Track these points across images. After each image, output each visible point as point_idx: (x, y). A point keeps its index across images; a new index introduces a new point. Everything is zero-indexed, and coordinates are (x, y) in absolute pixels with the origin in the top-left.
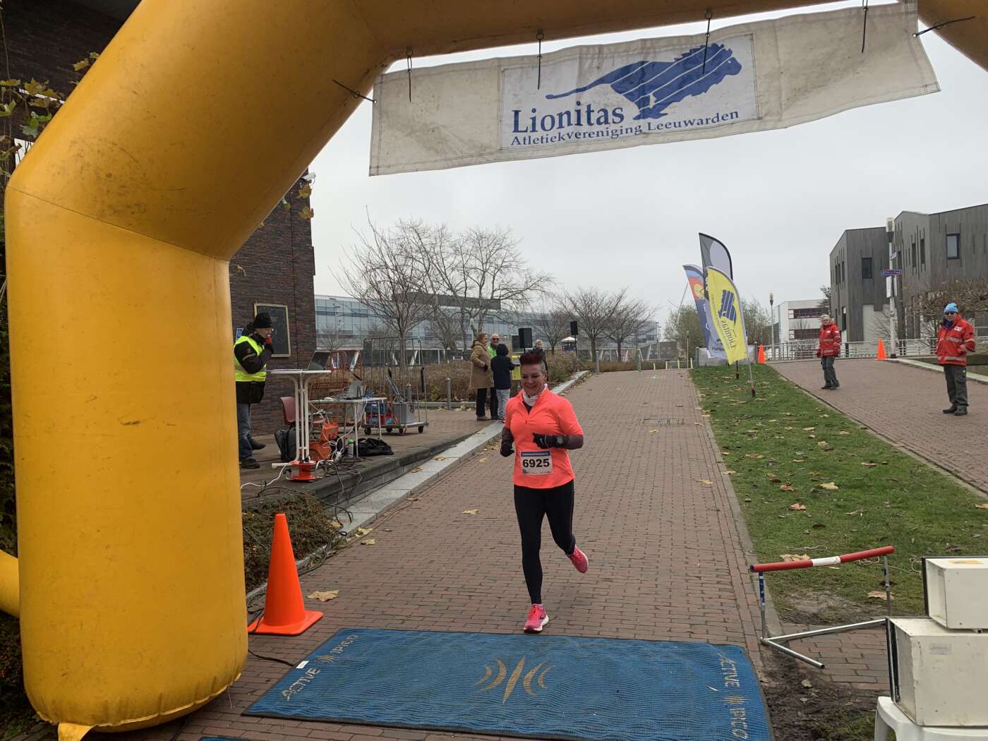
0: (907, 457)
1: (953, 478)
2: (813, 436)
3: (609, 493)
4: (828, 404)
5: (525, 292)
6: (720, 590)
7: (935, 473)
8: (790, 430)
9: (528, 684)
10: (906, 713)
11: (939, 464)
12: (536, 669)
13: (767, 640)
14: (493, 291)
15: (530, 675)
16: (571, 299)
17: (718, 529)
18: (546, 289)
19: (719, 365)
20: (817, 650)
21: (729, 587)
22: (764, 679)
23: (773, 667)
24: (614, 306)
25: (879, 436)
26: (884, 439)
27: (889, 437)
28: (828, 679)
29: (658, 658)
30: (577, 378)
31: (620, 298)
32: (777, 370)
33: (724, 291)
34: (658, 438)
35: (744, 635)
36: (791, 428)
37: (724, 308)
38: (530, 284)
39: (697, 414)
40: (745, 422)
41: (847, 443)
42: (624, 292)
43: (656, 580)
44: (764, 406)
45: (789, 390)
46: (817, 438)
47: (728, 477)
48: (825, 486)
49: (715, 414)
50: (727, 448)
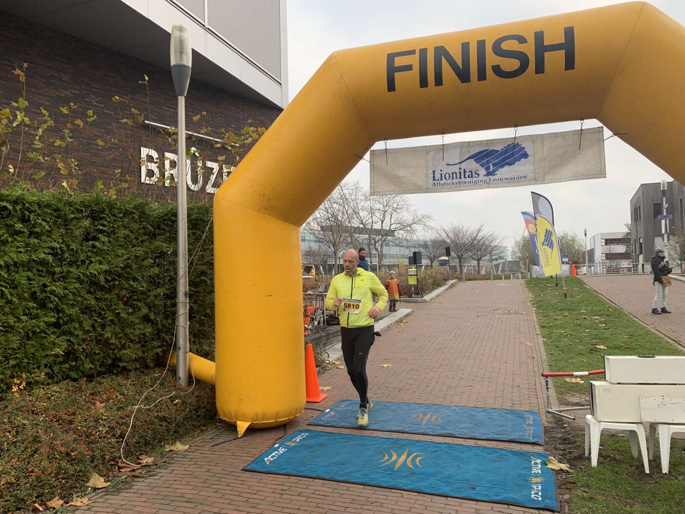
0: (654, 333)
1: (677, 345)
2: (597, 321)
3: (472, 348)
4: (613, 303)
5: (412, 226)
6: (529, 391)
7: (667, 342)
8: (585, 318)
9: (434, 420)
10: (596, 419)
11: (672, 338)
12: (437, 416)
13: (550, 410)
14: (391, 225)
15: (434, 417)
16: (444, 231)
17: (532, 366)
18: (427, 223)
20: (574, 415)
21: (535, 390)
22: (545, 423)
23: (552, 420)
24: (474, 235)
25: (640, 322)
26: (643, 324)
27: (646, 323)
28: (577, 425)
29: (496, 414)
30: (450, 284)
31: (479, 231)
32: (584, 281)
33: (546, 230)
34: (502, 320)
35: (539, 408)
36: (586, 316)
37: (546, 240)
38: (416, 220)
39: (528, 308)
40: (558, 313)
41: (618, 325)
42: (482, 226)
43: (496, 387)
44: (571, 304)
45: (590, 293)
46: (601, 322)
47: (542, 342)
48: (599, 347)
49: (538, 308)
50: (543, 327)
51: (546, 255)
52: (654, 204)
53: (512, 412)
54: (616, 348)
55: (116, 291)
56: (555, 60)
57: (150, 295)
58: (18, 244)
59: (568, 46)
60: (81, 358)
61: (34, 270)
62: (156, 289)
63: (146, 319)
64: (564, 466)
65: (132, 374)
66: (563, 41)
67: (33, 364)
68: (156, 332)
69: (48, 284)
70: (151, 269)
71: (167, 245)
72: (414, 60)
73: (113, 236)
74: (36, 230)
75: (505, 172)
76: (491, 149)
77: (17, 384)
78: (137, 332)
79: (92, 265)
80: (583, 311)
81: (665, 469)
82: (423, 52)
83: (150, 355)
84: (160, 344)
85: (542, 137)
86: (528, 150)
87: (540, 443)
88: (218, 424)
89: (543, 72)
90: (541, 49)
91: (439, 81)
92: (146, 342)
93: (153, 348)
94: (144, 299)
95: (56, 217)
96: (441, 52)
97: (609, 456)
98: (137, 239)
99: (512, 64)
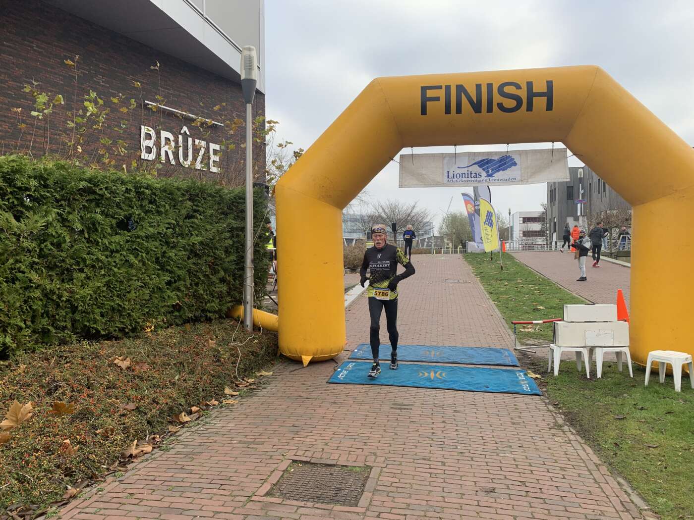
0: (578, 298)
2: (533, 289)
3: (441, 309)
4: (542, 275)
6: (498, 337)
8: (522, 287)
10: (557, 346)
13: (516, 348)
15: (438, 353)
16: (381, 207)
17: (493, 321)
19: (480, 252)
20: (534, 350)
22: (516, 355)
23: (520, 354)
25: (566, 290)
26: (568, 291)
28: (537, 356)
29: (480, 351)
32: (514, 256)
33: (488, 211)
34: (456, 288)
35: (509, 347)
36: (523, 285)
37: (487, 220)
39: (473, 278)
40: (499, 282)
41: (550, 292)
42: (416, 204)
43: (472, 334)
44: (508, 275)
45: (521, 267)
46: (536, 290)
47: (494, 305)
48: (539, 308)
49: (482, 278)
50: (491, 293)
51: (487, 233)
52: (568, 187)
53: (491, 349)
54: (552, 308)
55: (204, 258)
56: (540, 103)
57: (225, 261)
58: (151, 220)
59: (549, 94)
60: (184, 308)
61: (158, 240)
62: (229, 256)
63: (223, 280)
64: (538, 376)
65: (213, 321)
66: (546, 91)
67: (156, 312)
68: (228, 290)
69: (167, 251)
70: (226, 241)
71: (236, 222)
72: (441, 93)
73: (203, 215)
74: (159, 209)
75: (500, 175)
76: (490, 158)
77: (149, 326)
78: (217, 289)
79: (193, 237)
80: (519, 281)
81: (599, 375)
82: (448, 88)
83: (224, 308)
84: (230, 300)
85: (526, 152)
86: (516, 161)
87: (518, 365)
88: (281, 360)
89: (531, 110)
90: (531, 95)
91: (459, 111)
92: (222, 297)
93: (227, 302)
94: (221, 264)
95: (170, 199)
96: (460, 89)
97: (563, 371)
98: (217, 217)
99: (510, 103)
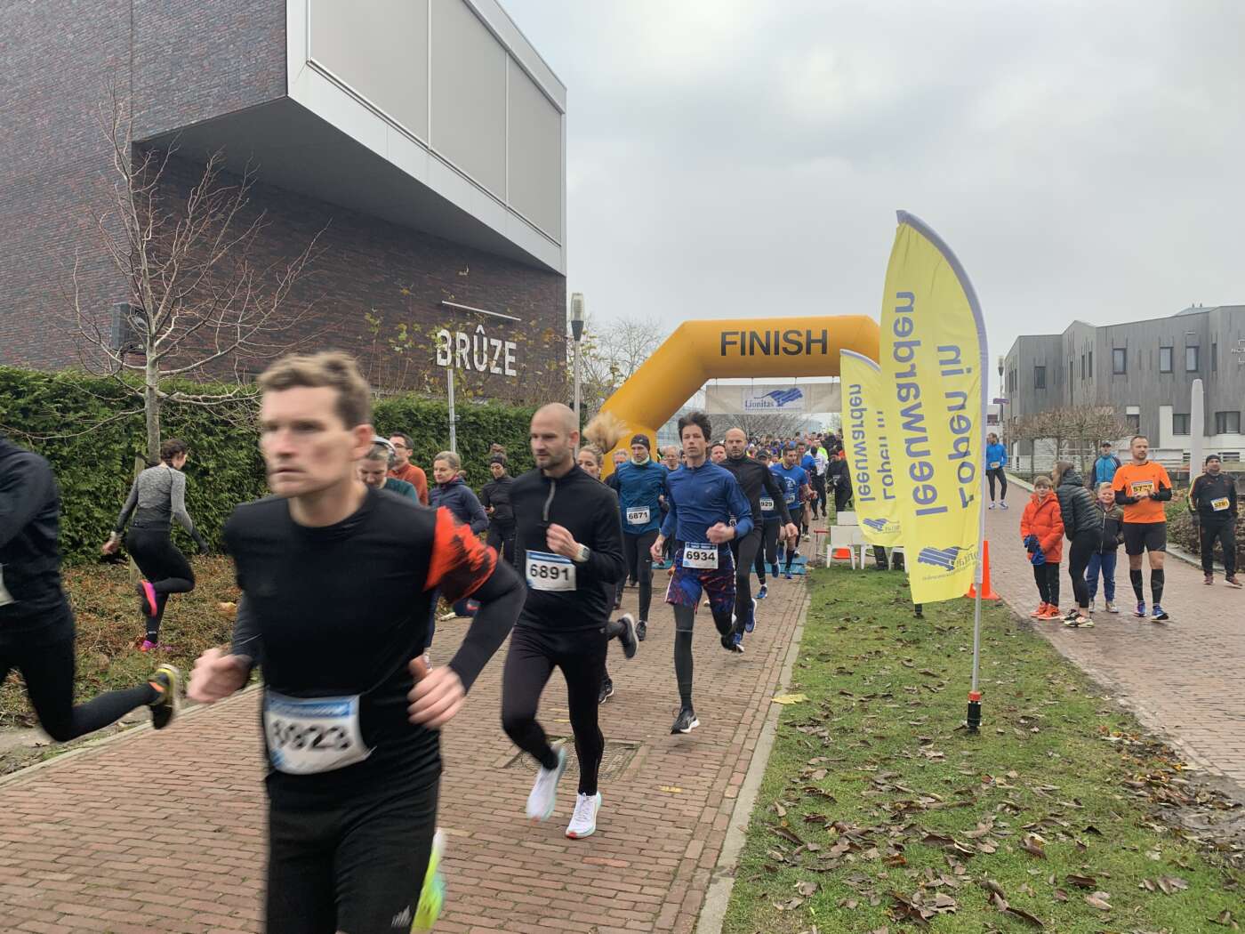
10: (831, 545)
52: (1036, 367)
56: (817, 348)
59: (824, 341)
66: (821, 338)
72: (738, 338)
75: (789, 404)
82: (743, 334)
85: (810, 385)
86: (802, 393)
89: (810, 354)
90: (810, 341)
91: (752, 353)
96: (753, 335)
99: (794, 348)
